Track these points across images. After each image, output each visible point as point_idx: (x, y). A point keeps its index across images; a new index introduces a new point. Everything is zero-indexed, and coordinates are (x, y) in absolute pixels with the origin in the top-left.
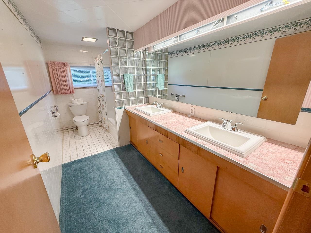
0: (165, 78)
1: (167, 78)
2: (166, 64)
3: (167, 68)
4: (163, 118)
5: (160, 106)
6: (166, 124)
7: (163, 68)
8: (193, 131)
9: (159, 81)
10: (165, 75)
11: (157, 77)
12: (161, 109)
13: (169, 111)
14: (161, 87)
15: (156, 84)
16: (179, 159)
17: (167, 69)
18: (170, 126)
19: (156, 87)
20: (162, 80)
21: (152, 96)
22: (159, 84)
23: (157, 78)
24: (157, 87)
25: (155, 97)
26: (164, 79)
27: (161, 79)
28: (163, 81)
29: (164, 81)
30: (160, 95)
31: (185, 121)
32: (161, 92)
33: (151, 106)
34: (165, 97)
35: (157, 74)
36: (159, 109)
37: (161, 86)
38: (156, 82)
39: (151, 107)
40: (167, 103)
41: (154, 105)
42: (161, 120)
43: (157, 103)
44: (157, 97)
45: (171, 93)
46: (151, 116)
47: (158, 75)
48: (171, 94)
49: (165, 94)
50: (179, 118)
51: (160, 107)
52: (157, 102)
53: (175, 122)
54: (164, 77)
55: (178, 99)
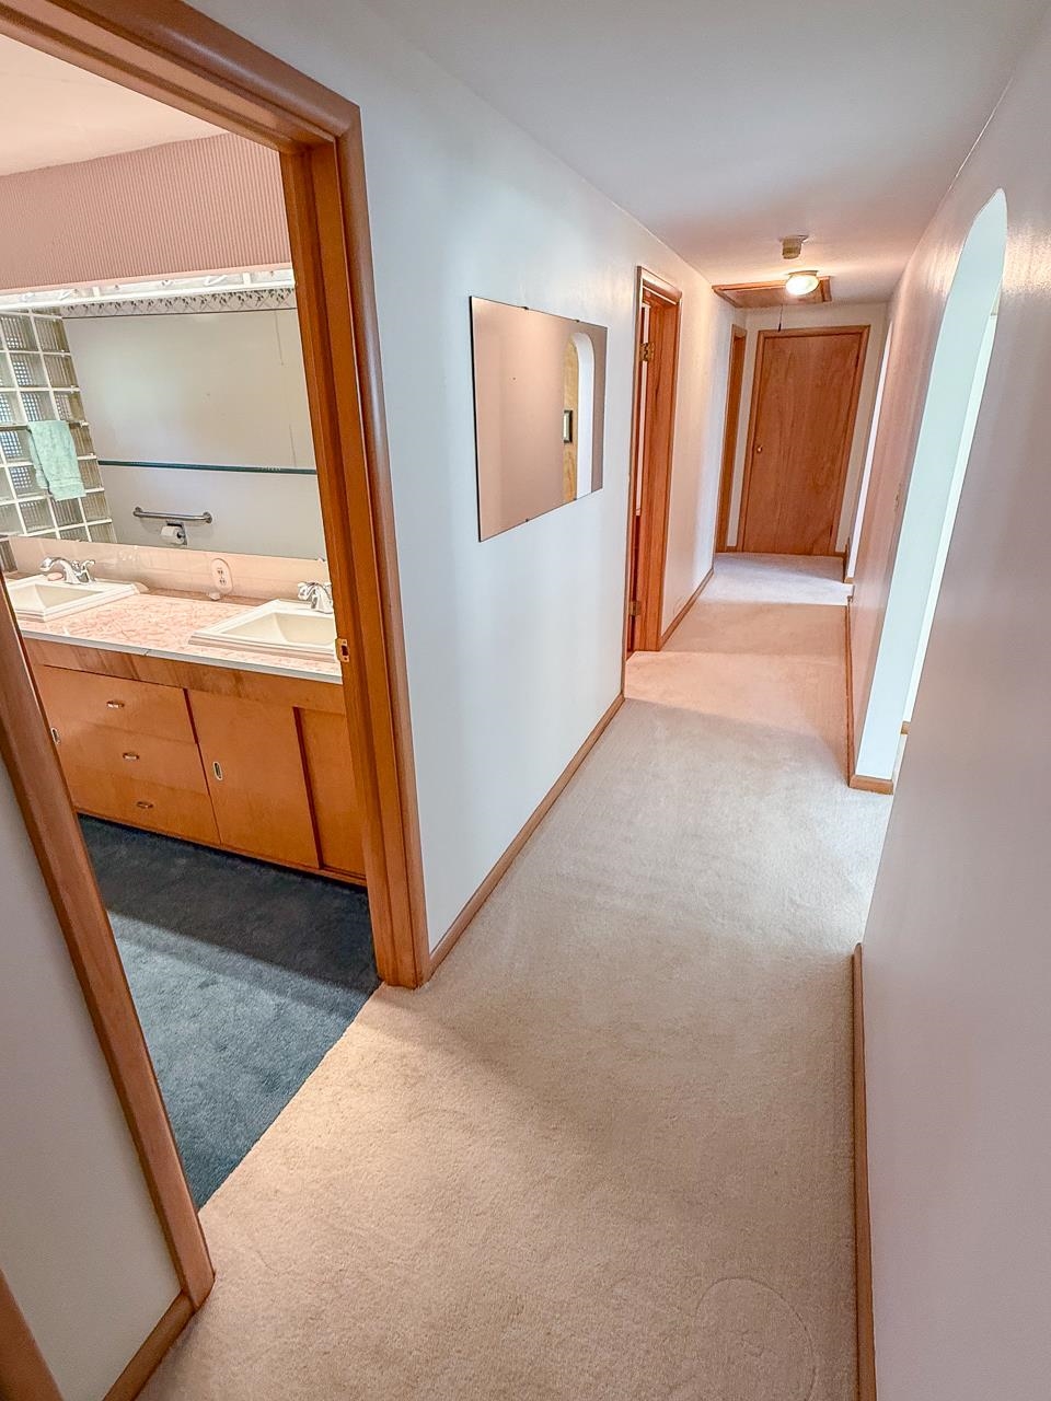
0: (76, 443)
1: (87, 441)
2: (67, 371)
3: (77, 390)
4: (105, 620)
5: (79, 574)
6: (121, 635)
7: (51, 390)
8: (218, 634)
9: (43, 456)
10: (73, 426)
11: (30, 440)
12: (90, 586)
13: (129, 589)
14: (67, 484)
15: (32, 470)
16: (197, 742)
17: (76, 395)
18: (136, 638)
19: (34, 488)
20: (60, 452)
21: (26, 534)
22: (51, 471)
23: (31, 443)
24: (43, 485)
25: (42, 536)
26: (72, 442)
27: (54, 446)
28: (69, 456)
29: (74, 453)
30: (68, 527)
31: (198, 614)
32: (70, 511)
33: (33, 583)
34: (103, 534)
35: (26, 422)
36: (81, 587)
37: (63, 481)
38: (29, 464)
39: (37, 586)
40: (114, 561)
41: (46, 574)
42: (98, 626)
43: (62, 562)
44: (58, 536)
45: (138, 509)
46: (45, 619)
47: (32, 426)
48: (138, 513)
49: (93, 517)
50: (174, 608)
51: (84, 579)
52: (59, 558)
53: (157, 624)
54: (67, 434)
55: (179, 537)
